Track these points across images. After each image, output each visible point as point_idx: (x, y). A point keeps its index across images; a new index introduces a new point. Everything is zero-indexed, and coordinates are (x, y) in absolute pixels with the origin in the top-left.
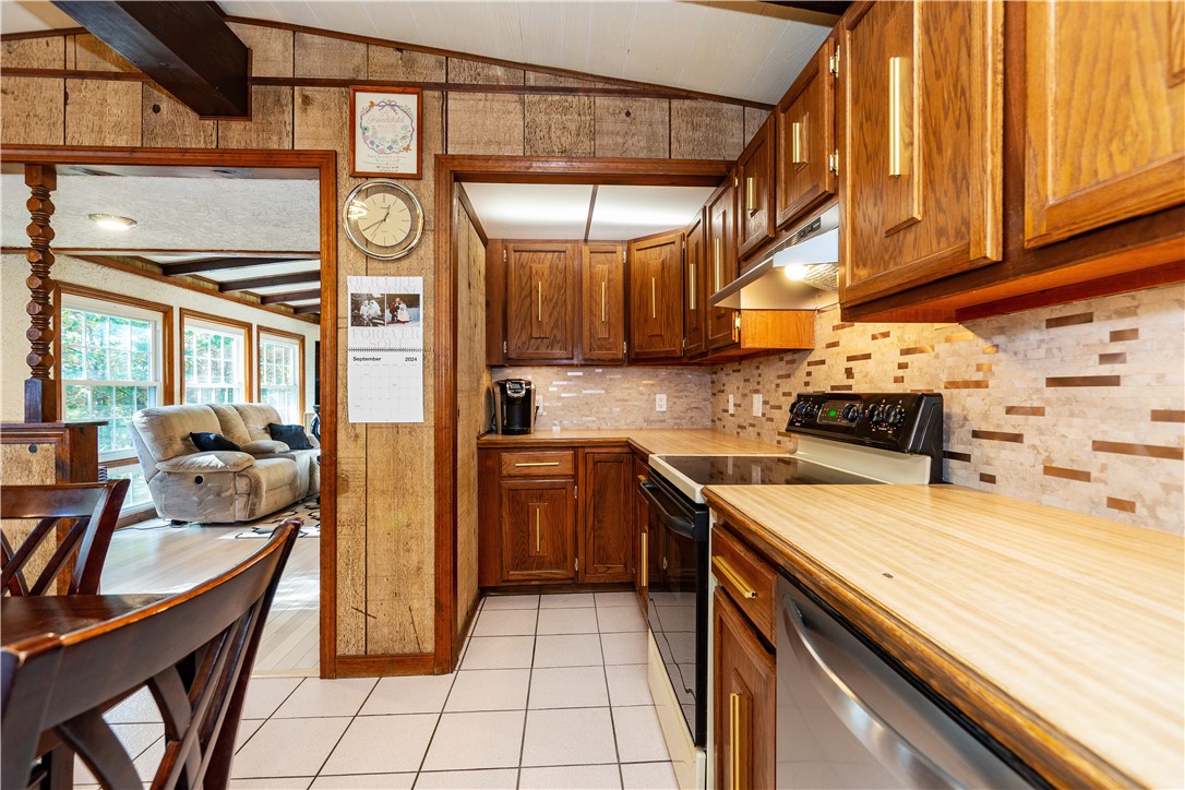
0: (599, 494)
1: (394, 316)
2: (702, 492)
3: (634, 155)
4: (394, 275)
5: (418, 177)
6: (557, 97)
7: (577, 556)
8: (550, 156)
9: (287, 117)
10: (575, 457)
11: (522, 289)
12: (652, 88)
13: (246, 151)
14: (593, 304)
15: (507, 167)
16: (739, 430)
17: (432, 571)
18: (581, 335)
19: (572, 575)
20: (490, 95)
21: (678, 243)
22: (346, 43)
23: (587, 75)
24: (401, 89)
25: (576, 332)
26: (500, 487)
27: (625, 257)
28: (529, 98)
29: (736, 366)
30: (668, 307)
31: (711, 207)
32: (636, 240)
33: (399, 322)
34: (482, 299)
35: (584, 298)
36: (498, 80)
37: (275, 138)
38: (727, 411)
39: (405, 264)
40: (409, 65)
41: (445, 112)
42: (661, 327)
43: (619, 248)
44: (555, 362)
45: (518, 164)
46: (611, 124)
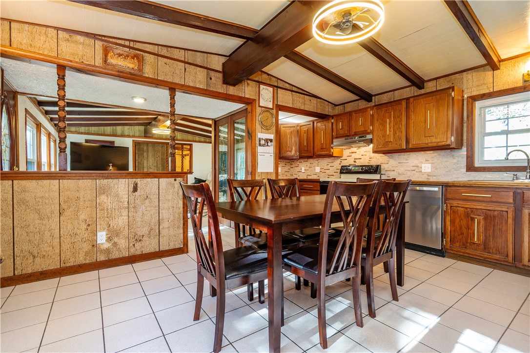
1: (267, 144)
3: (311, 110)
4: (267, 134)
5: (273, 109)
6: (298, 94)
9: (243, 88)
20: (286, 91)
24: (269, 86)
28: (293, 93)
31: (317, 122)
33: (268, 146)
36: (287, 87)
37: (240, 93)
39: (270, 131)
40: (270, 80)
41: (278, 93)
46: (307, 102)
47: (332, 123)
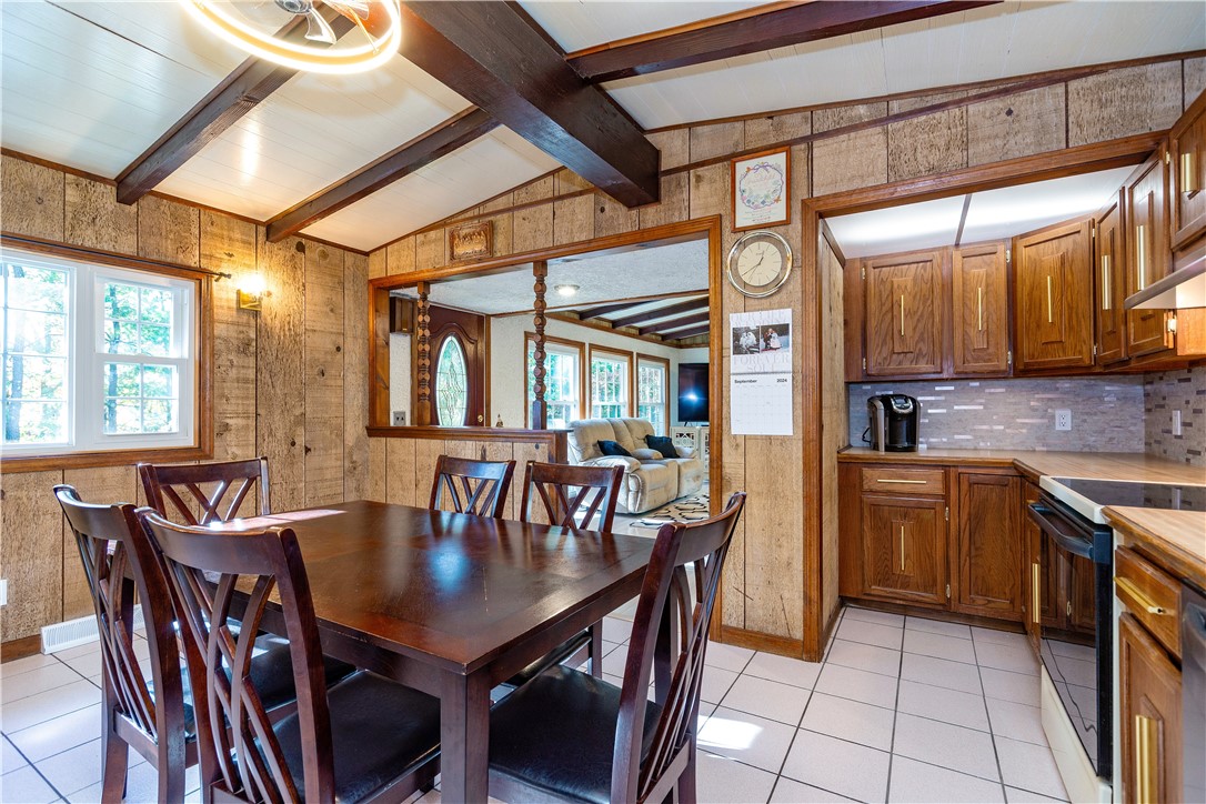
0: (976, 521)
1: (767, 344)
2: (1103, 511)
3: (1017, 154)
4: (767, 309)
5: (787, 222)
6: (923, 118)
7: (948, 581)
8: (916, 176)
9: (685, 196)
10: (946, 477)
11: (882, 305)
12: (1042, 77)
13: (659, 228)
14: (967, 312)
15: (871, 197)
16: (1190, 456)
17: (801, 567)
18: (952, 347)
19: (943, 602)
20: (853, 134)
21: (1085, 231)
22: (727, 125)
23: (958, 86)
24: (772, 151)
25: (945, 344)
26: (861, 501)
27: (1009, 257)
28: (892, 126)
29: (1184, 374)
30: (1070, 308)
31: (1132, 188)
32: (1023, 236)
33: (771, 349)
34: (840, 319)
35: (956, 307)
36: (861, 118)
37: (677, 214)
38: (1169, 432)
39: (776, 299)
40: (778, 128)
41: (810, 160)
42: (1060, 332)
43: (1001, 248)
44: (920, 377)
45: (881, 192)
46: (988, 129)
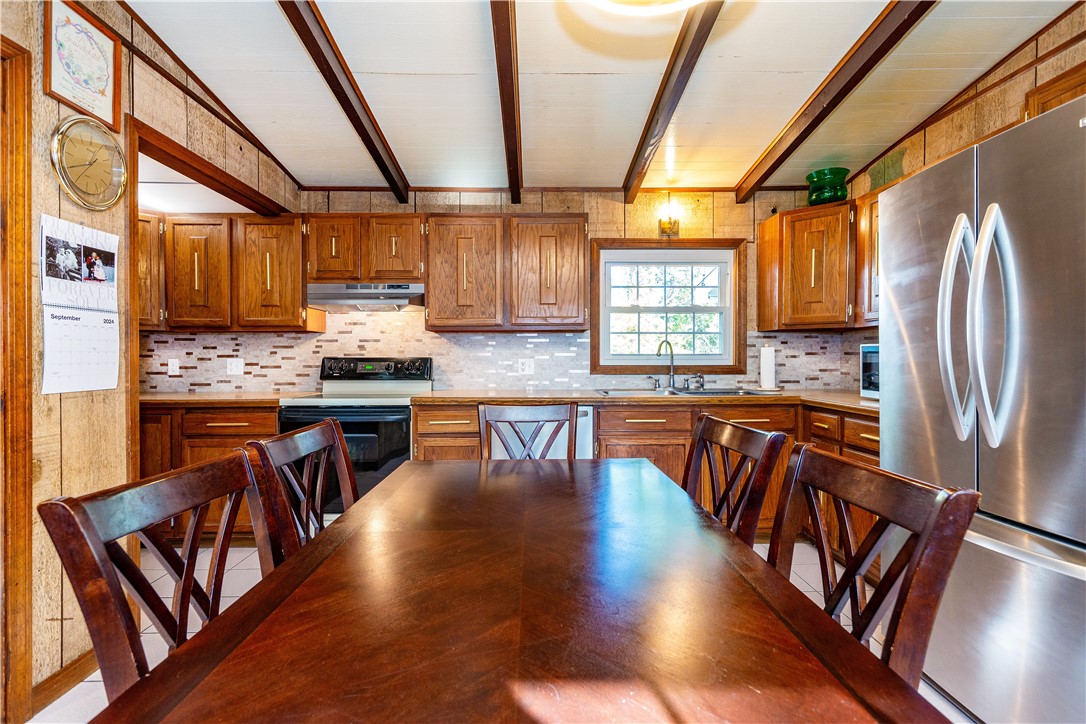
1: (90, 272)
3: (244, 181)
5: (114, 129)
6: (206, 111)
20: (165, 80)
24: (98, 25)
28: (189, 99)
33: (95, 279)
36: (169, 69)
39: (106, 218)
41: (131, 72)
46: (233, 150)
47: (305, 238)
